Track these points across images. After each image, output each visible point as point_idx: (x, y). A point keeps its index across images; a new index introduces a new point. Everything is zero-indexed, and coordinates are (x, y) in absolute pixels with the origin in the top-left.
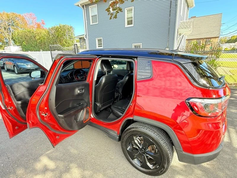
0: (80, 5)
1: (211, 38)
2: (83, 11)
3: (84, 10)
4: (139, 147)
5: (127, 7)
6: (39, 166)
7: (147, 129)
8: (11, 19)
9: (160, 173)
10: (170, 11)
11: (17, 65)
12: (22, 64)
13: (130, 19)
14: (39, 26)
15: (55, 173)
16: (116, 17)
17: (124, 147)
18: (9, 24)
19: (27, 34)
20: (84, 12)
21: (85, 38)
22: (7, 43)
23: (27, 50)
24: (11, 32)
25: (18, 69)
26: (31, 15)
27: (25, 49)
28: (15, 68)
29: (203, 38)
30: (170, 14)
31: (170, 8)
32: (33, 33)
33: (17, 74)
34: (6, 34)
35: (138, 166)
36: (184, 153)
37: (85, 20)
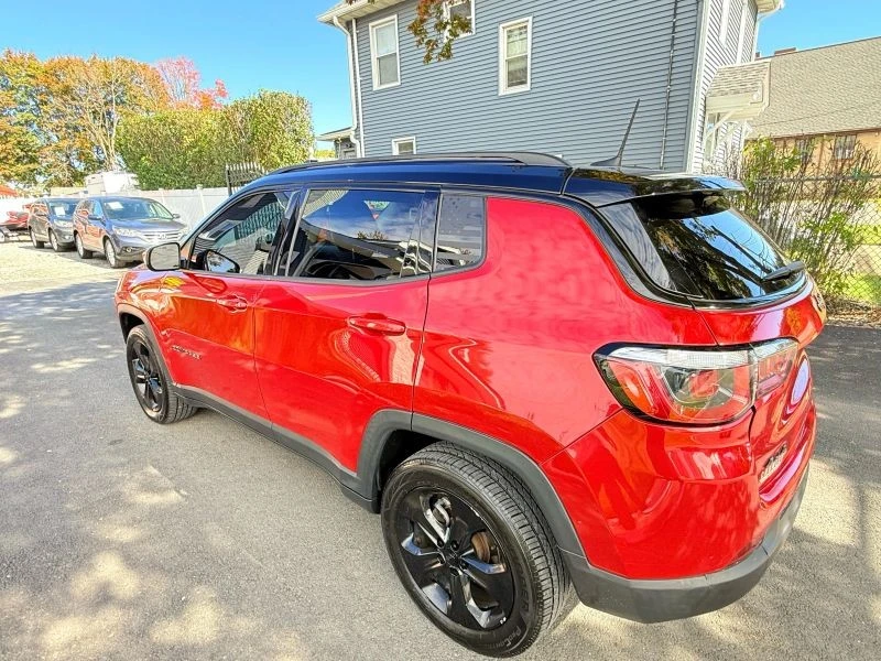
0: (336, 21)
1: (856, 133)
2: (347, 41)
3: (352, 36)
4: (439, 539)
5: (507, 20)
6: (83, 584)
7: (465, 469)
8: (117, 81)
9: (510, 647)
10: (674, 27)
11: (114, 236)
12: (132, 233)
13: (519, 65)
14: (207, 102)
15: (131, 613)
16: (447, 53)
17: (394, 537)
18: (109, 98)
19: (153, 128)
20: (352, 43)
21: (353, 140)
22: (101, 162)
23: (152, 186)
24: (115, 124)
25: (118, 250)
26: (180, 64)
27: (149, 182)
28: (109, 246)
29: (822, 135)
30: (673, 39)
31: (675, 15)
32: (174, 123)
33: (114, 268)
34: (99, 132)
35: (440, 614)
36: (592, 569)
37: (355, 75)
